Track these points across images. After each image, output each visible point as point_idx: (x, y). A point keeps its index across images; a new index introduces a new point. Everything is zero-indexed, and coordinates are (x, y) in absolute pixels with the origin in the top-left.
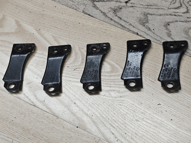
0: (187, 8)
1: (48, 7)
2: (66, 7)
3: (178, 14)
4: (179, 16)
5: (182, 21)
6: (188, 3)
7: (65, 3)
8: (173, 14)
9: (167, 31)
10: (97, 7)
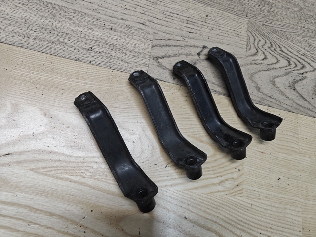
0: (264, 53)
1: (91, 77)
2: (121, 73)
3: (258, 61)
4: (260, 64)
5: (264, 70)
6: (263, 47)
7: (116, 66)
8: (253, 62)
9: (254, 85)
10: (164, 66)
